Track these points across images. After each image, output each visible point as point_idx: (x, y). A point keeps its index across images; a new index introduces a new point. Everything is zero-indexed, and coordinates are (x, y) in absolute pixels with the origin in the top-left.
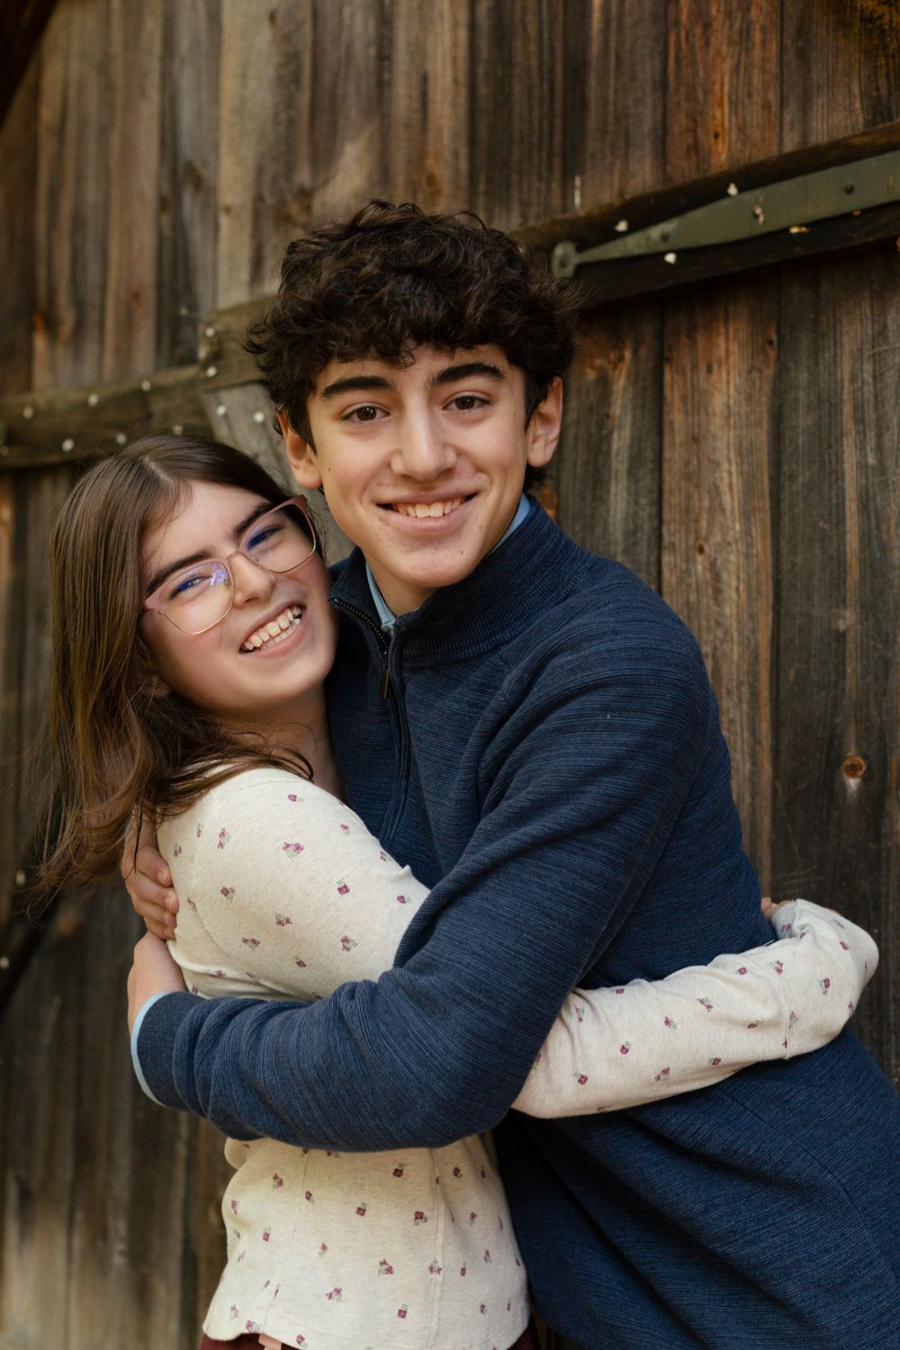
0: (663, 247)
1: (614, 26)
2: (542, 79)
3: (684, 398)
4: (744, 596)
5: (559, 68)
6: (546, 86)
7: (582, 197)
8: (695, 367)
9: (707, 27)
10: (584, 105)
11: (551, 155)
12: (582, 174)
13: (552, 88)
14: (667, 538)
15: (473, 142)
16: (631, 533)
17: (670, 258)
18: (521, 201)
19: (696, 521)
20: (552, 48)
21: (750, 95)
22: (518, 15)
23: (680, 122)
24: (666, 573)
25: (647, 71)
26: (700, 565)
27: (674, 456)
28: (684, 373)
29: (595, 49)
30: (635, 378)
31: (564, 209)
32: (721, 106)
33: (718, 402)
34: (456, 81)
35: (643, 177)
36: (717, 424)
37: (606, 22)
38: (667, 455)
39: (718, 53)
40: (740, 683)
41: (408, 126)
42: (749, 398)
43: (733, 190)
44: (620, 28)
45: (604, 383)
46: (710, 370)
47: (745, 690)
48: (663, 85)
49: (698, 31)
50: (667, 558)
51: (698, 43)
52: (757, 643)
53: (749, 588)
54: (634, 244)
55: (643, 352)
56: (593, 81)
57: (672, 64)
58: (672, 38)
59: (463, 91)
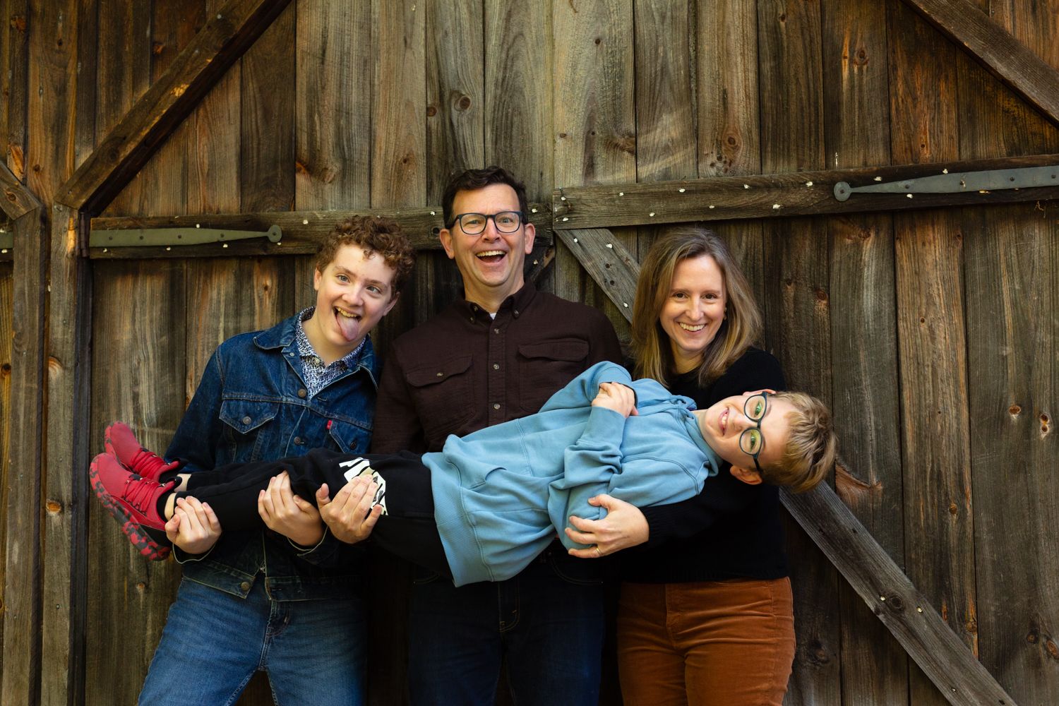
0: (906, 191)
1: (856, 89)
2: (810, 104)
3: (909, 257)
4: (948, 341)
5: (821, 101)
6: (812, 109)
7: (839, 161)
8: (915, 243)
9: (915, 99)
10: (839, 121)
11: (817, 140)
12: (839, 152)
13: (817, 109)
14: (901, 316)
15: (761, 127)
16: (878, 314)
17: (910, 196)
18: (798, 159)
19: (919, 308)
20: (816, 93)
21: (941, 132)
22: (792, 73)
23: (899, 138)
24: (901, 330)
25: (879, 112)
26: (924, 327)
27: (905, 281)
28: (908, 245)
29: (845, 97)
30: (877, 244)
31: (827, 166)
32: (925, 134)
33: (930, 259)
34: (747, 96)
35: (878, 157)
36: (929, 268)
37: (852, 87)
38: (899, 279)
39: (923, 111)
40: (948, 378)
41: (712, 112)
42: (948, 258)
43: (945, 171)
44: (861, 91)
45: (858, 246)
46: (924, 244)
47: (952, 380)
48: (889, 119)
49: (910, 100)
50: (901, 324)
51: (910, 106)
52: (957, 361)
53: (952, 338)
54: (888, 188)
55: (882, 234)
56: (844, 110)
57: (893, 112)
58: (893, 101)
59: (753, 103)
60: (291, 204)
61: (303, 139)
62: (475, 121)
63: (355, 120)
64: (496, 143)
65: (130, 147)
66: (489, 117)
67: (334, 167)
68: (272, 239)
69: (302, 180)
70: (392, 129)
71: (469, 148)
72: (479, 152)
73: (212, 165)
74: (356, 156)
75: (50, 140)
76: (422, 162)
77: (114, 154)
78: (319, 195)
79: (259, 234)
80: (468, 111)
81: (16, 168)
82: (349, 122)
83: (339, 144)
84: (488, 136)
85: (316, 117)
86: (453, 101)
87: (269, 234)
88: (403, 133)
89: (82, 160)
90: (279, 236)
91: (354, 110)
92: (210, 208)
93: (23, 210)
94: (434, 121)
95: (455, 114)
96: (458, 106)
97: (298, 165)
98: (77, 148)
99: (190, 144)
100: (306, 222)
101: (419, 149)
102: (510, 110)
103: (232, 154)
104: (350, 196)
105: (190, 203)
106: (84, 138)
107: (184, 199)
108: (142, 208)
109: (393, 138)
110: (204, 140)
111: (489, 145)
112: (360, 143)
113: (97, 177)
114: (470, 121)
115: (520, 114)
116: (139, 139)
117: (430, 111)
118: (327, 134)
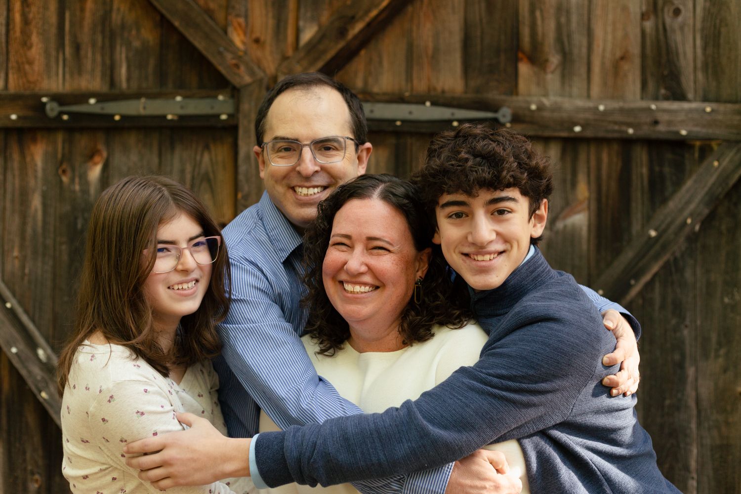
60: (513, 90)
61: (526, 32)
62: (686, 29)
63: (574, 18)
64: (705, 48)
65: (359, 27)
66: (699, 25)
67: (555, 60)
68: (502, 120)
69: (524, 68)
70: (610, 29)
71: (681, 51)
72: (690, 55)
73: (436, 50)
74: (576, 51)
75: (270, 15)
76: (637, 61)
77: (342, 32)
78: (541, 83)
79: (489, 115)
80: (680, 19)
81: (238, 39)
82: (569, 21)
83: (559, 40)
84: (699, 42)
85: (538, 14)
86: (666, 10)
87: (498, 115)
88: (620, 34)
89: (307, 35)
90: (509, 118)
91: (574, 10)
92: (435, 89)
93: (247, 79)
94: (649, 25)
95: (668, 20)
96: (671, 14)
97: (520, 55)
98: (301, 23)
99: (415, 28)
100: (533, 107)
101: (635, 49)
102: (718, 21)
103: (456, 40)
104: (570, 86)
105: (415, 82)
106: (309, 14)
107: (409, 78)
108: (366, 83)
109: (610, 37)
110: (428, 25)
111: (699, 51)
112: (579, 40)
113: (324, 52)
114: (682, 28)
115: (727, 25)
116: (367, 19)
117: (644, 17)
118: (548, 28)
